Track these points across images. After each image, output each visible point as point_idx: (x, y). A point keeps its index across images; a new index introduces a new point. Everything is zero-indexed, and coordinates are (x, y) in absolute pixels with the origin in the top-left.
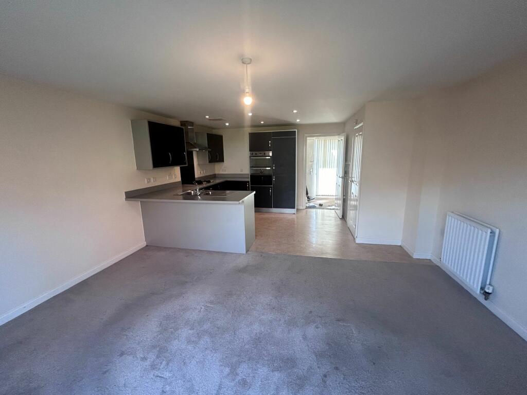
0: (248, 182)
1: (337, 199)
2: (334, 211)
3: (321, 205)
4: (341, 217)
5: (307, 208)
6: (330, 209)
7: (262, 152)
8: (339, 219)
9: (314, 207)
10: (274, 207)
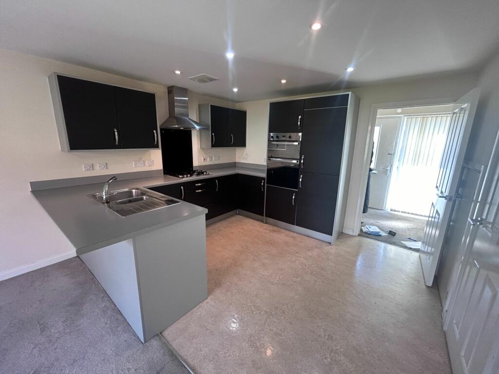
0: (263, 179)
1: (430, 224)
2: (417, 254)
3: (392, 233)
4: (430, 284)
5: (363, 234)
6: (410, 249)
7: (288, 135)
8: (424, 287)
9: (376, 236)
10: (297, 225)
